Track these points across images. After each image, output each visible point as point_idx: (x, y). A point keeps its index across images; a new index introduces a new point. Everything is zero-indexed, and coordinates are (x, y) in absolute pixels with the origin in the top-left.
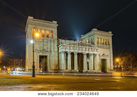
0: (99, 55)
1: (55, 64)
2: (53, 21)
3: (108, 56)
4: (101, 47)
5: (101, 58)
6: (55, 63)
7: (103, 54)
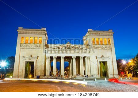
0: (96, 57)
1: (41, 70)
2: (42, 28)
3: (108, 57)
4: (98, 48)
5: (99, 61)
6: (41, 68)
7: (102, 56)
